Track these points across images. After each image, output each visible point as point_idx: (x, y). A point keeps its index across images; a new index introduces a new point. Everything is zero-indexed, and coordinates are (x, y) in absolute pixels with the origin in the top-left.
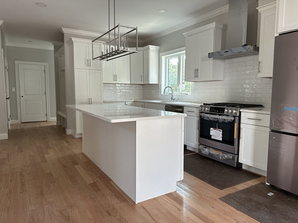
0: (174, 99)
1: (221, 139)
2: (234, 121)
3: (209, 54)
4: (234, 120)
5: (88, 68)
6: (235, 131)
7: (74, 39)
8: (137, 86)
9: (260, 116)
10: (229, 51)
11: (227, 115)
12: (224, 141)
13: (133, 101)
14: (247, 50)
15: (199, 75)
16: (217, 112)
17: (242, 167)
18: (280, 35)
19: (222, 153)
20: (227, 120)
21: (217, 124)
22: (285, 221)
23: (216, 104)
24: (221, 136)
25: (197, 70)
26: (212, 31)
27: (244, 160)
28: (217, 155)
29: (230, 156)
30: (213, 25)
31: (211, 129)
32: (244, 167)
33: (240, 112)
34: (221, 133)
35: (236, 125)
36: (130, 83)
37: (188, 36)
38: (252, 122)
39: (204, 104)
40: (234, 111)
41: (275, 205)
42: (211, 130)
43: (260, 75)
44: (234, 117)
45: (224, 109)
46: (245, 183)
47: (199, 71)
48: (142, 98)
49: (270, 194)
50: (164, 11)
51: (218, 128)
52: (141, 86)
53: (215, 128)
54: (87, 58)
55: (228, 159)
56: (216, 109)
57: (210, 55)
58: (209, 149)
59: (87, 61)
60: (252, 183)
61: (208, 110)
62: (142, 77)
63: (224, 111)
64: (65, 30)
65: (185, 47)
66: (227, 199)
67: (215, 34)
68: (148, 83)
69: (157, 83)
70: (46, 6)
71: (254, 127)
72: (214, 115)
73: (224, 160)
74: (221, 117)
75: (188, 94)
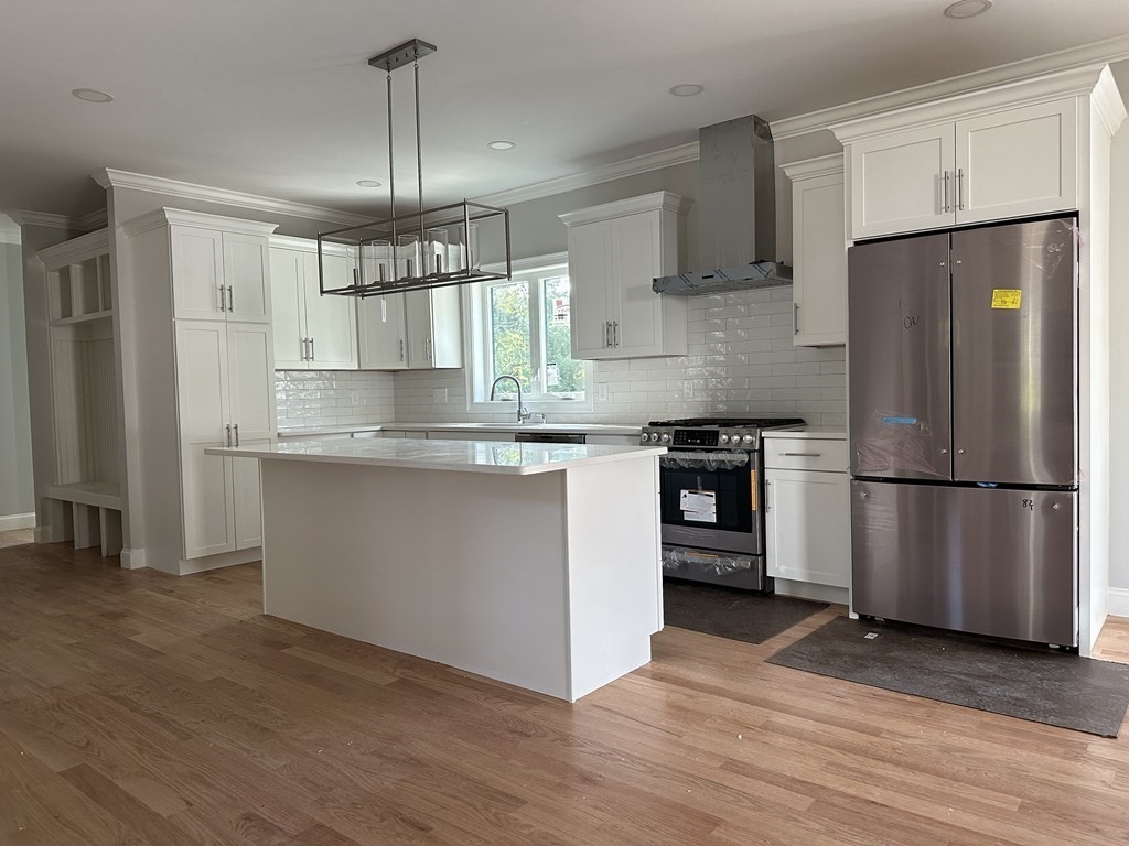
0: (529, 416)
1: (714, 519)
2: (748, 466)
3: (655, 280)
4: (749, 461)
5: (222, 316)
6: (753, 492)
7: (171, 214)
8: (377, 375)
9: (817, 447)
10: (716, 275)
11: (729, 451)
12: (723, 523)
13: (379, 428)
14: (765, 274)
15: (621, 340)
16: (699, 444)
17: (773, 591)
18: (856, 243)
19: (720, 556)
20: (729, 462)
21: (698, 478)
22: (926, 677)
23: (686, 422)
24: (714, 509)
25: (611, 327)
26: (656, 217)
27: (782, 568)
28: (708, 565)
29: (746, 563)
30: (658, 198)
31: (683, 492)
32: (779, 590)
33: (762, 440)
34: (713, 500)
35: (754, 474)
36: (356, 368)
37: (574, 225)
38: (797, 462)
39: (652, 424)
40: (748, 437)
41: (892, 654)
42: (682, 495)
43: (799, 341)
44: (749, 452)
45: (716, 435)
46: (802, 623)
47: (620, 329)
48: (392, 417)
49: (870, 636)
50: (509, 146)
51: (703, 489)
52: (391, 377)
53: (693, 488)
54: (220, 283)
55: (740, 571)
56: (691, 434)
57: (659, 286)
58: (683, 553)
59: (219, 292)
60: (818, 621)
61: (669, 440)
62: (404, 345)
63: (717, 439)
64: (117, 178)
65: (567, 253)
66: (784, 659)
67: (664, 224)
68: (429, 367)
69: (456, 365)
70: (109, 99)
71: (801, 476)
72: (691, 453)
73: (729, 575)
74: (712, 456)
75: (573, 397)
